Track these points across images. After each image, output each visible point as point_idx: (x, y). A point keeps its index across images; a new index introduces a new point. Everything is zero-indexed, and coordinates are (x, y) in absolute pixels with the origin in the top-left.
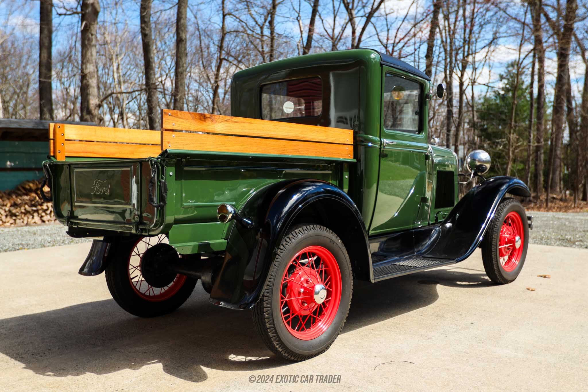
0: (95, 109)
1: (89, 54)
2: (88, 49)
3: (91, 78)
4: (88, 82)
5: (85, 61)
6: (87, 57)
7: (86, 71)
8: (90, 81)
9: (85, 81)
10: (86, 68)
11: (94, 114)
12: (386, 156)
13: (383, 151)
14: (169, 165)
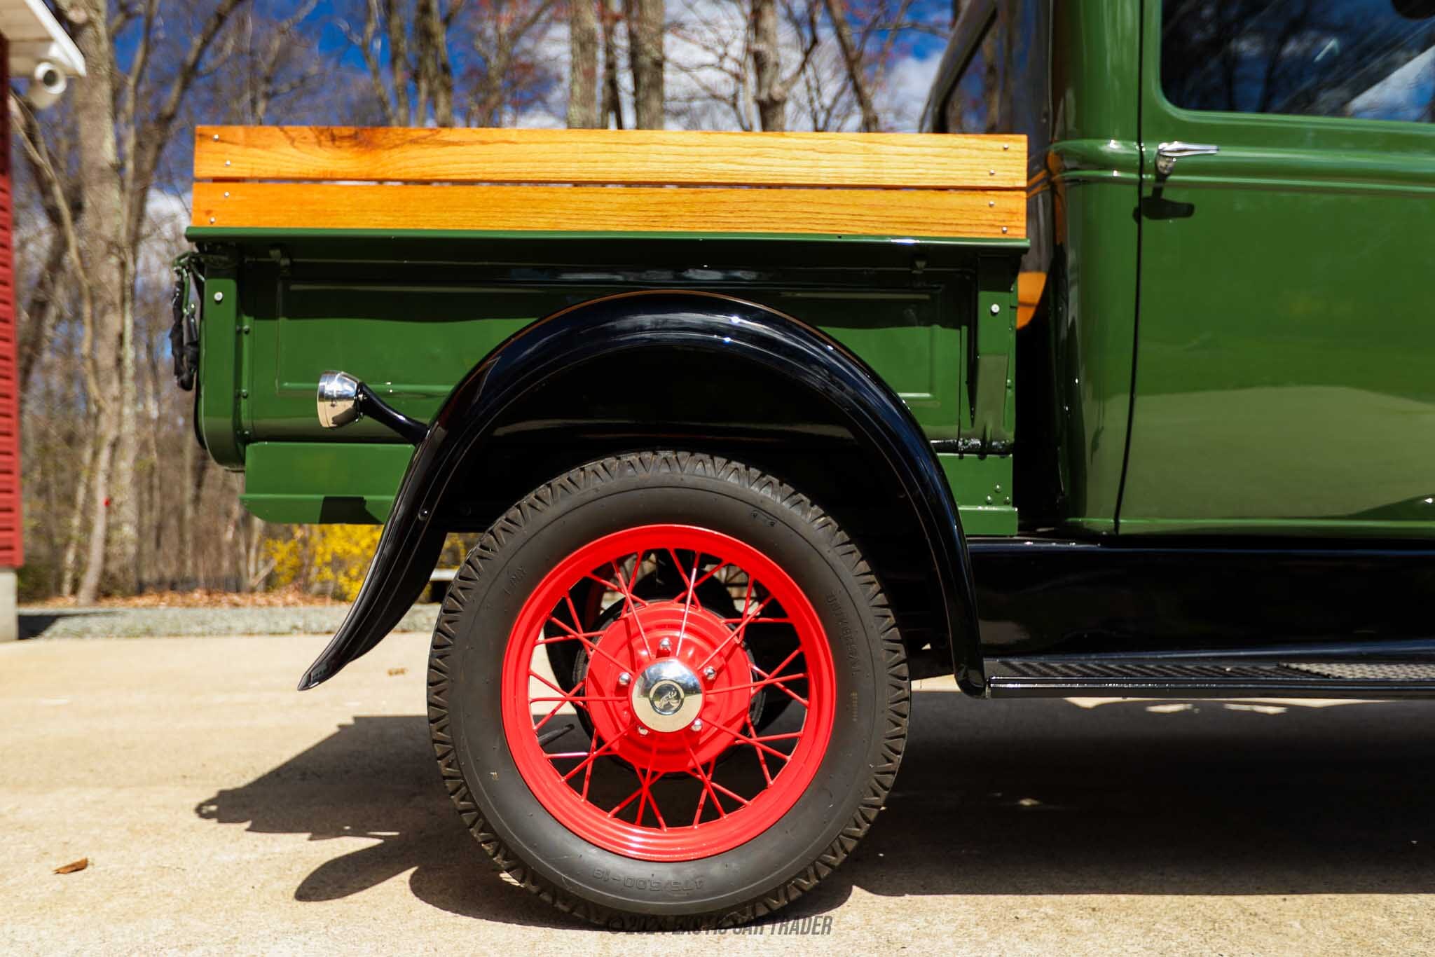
12: (1187, 210)
13: (1157, 191)
14: (215, 273)
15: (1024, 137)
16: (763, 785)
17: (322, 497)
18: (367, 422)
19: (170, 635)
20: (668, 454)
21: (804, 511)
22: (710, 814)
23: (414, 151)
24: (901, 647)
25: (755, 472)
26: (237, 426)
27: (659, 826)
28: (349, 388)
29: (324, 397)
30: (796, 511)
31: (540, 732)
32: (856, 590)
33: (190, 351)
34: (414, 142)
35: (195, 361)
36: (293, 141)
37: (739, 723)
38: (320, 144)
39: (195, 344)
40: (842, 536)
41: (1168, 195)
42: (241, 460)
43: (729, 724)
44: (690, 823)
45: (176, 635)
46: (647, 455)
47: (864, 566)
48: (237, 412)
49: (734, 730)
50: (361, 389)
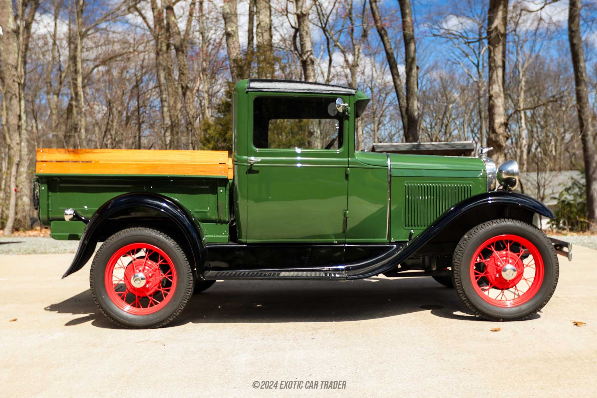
0: (500, 127)
1: (495, 75)
2: (494, 71)
3: (496, 98)
4: (494, 102)
5: (491, 82)
6: (493, 78)
7: (492, 93)
8: (496, 101)
9: (491, 102)
10: (492, 89)
11: (498, 132)
12: (257, 172)
13: (251, 168)
14: (42, 183)
15: (227, 152)
16: (163, 299)
17: (68, 234)
18: (75, 219)
19: (42, 253)
20: (140, 228)
21: (169, 240)
22: (152, 305)
23: (88, 155)
24: (190, 269)
25: (159, 232)
26: (48, 218)
27: (140, 307)
28: (72, 212)
29: (66, 214)
30: (167, 240)
31: (115, 287)
32: (179, 257)
33: (37, 202)
34: (87, 152)
35: (38, 203)
36: (59, 152)
37: (157, 286)
38: (65, 153)
39: (38, 200)
40: (178, 246)
41: (253, 168)
42: (50, 225)
43: (155, 286)
44: (147, 307)
45: (45, 253)
46: (136, 228)
47: (182, 252)
48: (48, 214)
49: (156, 287)
50: (75, 212)
